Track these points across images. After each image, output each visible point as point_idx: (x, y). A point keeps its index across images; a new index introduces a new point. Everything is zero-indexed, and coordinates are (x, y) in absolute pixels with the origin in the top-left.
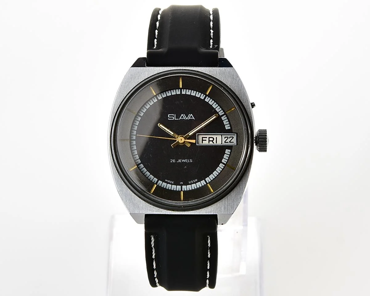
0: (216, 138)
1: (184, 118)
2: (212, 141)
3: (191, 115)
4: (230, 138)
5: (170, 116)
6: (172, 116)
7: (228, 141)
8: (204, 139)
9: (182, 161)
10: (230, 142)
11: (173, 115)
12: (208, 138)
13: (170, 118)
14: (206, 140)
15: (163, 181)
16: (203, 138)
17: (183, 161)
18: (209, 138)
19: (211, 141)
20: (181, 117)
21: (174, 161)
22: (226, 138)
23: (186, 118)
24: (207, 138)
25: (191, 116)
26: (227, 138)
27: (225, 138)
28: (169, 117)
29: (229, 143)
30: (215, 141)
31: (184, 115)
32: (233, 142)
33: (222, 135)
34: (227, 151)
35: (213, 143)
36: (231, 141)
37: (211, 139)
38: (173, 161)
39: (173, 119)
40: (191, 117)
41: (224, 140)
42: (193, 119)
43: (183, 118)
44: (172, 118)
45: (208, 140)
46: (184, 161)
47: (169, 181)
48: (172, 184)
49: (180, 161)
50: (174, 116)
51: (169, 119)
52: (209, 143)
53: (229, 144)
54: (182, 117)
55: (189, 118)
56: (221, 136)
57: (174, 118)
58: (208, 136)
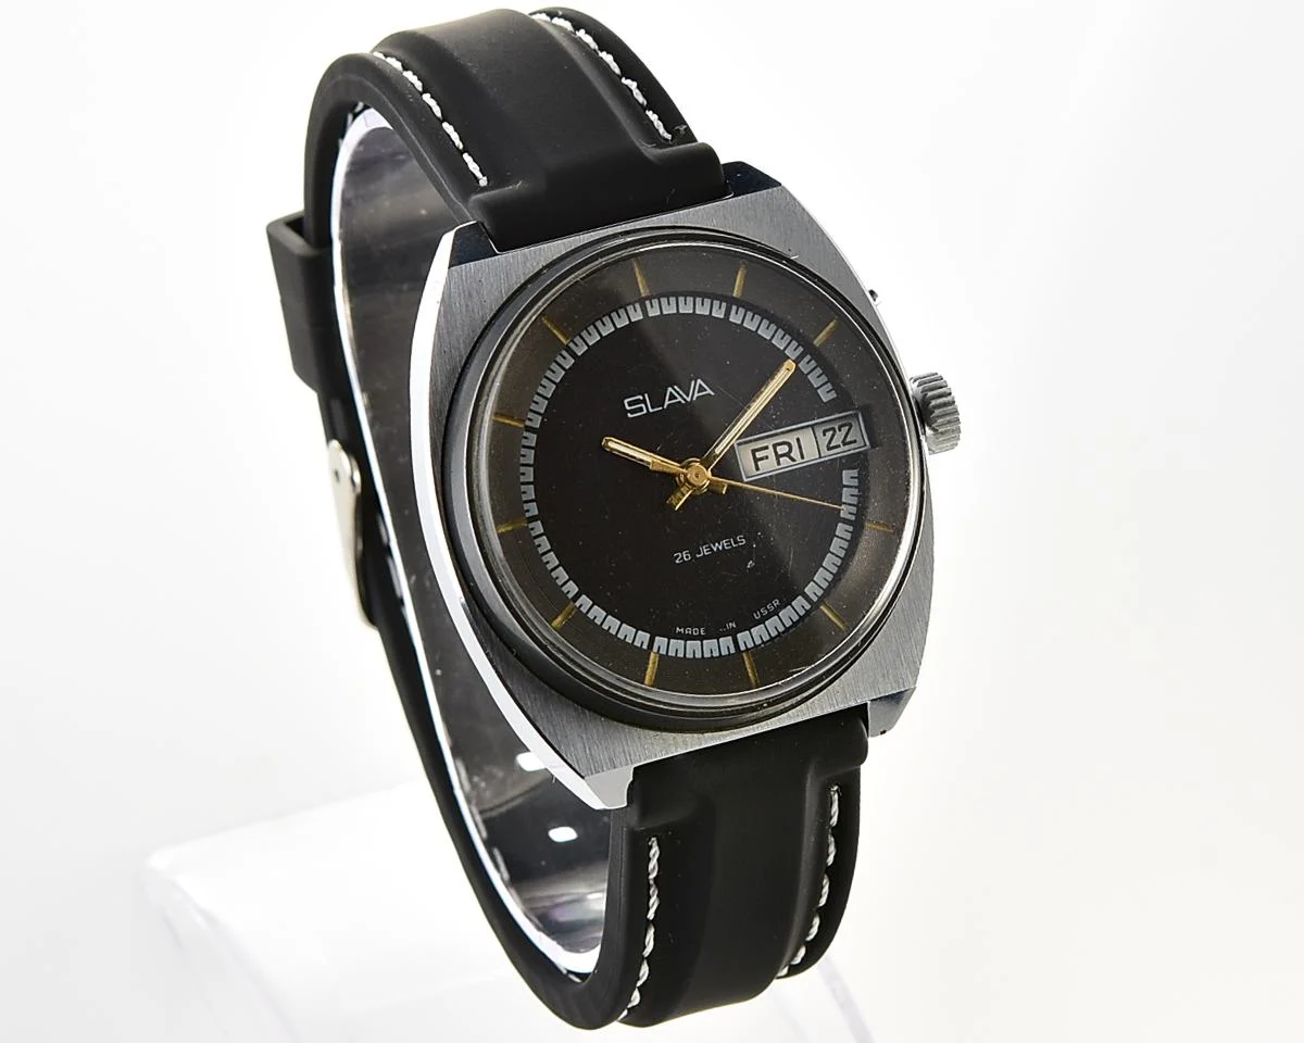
0: (798, 440)
1: (679, 399)
2: (787, 455)
3: (699, 381)
4: (840, 430)
5: (630, 404)
6: (638, 402)
7: (837, 440)
8: (758, 455)
9: (712, 550)
10: (845, 443)
11: (641, 398)
12: (771, 448)
13: (632, 412)
14: (767, 457)
15: (670, 635)
16: (754, 452)
17: (715, 549)
18: (775, 446)
19: (782, 455)
20: (667, 398)
21: (685, 556)
22: (829, 434)
23: (685, 396)
24: (766, 448)
25: (700, 385)
26: (831, 432)
27: (824, 435)
28: (628, 408)
29: (843, 448)
30: (795, 453)
31: (676, 387)
32: (855, 441)
33: (812, 426)
34: (848, 477)
35: (793, 460)
36: (848, 440)
37: (782, 449)
38: (682, 558)
39: (645, 411)
40: (701, 389)
41: (824, 441)
42: (709, 394)
43: (676, 398)
44: (641, 409)
45: (773, 454)
46: (720, 548)
47: (688, 631)
48: (701, 638)
49: (705, 551)
50: (644, 401)
51: (629, 415)
52: (779, 463)
53: (843, 451)
54: (672, 397)
55: (696, 395)
56: (810, 429)
57: (647, 408)
58: (770, 443)
